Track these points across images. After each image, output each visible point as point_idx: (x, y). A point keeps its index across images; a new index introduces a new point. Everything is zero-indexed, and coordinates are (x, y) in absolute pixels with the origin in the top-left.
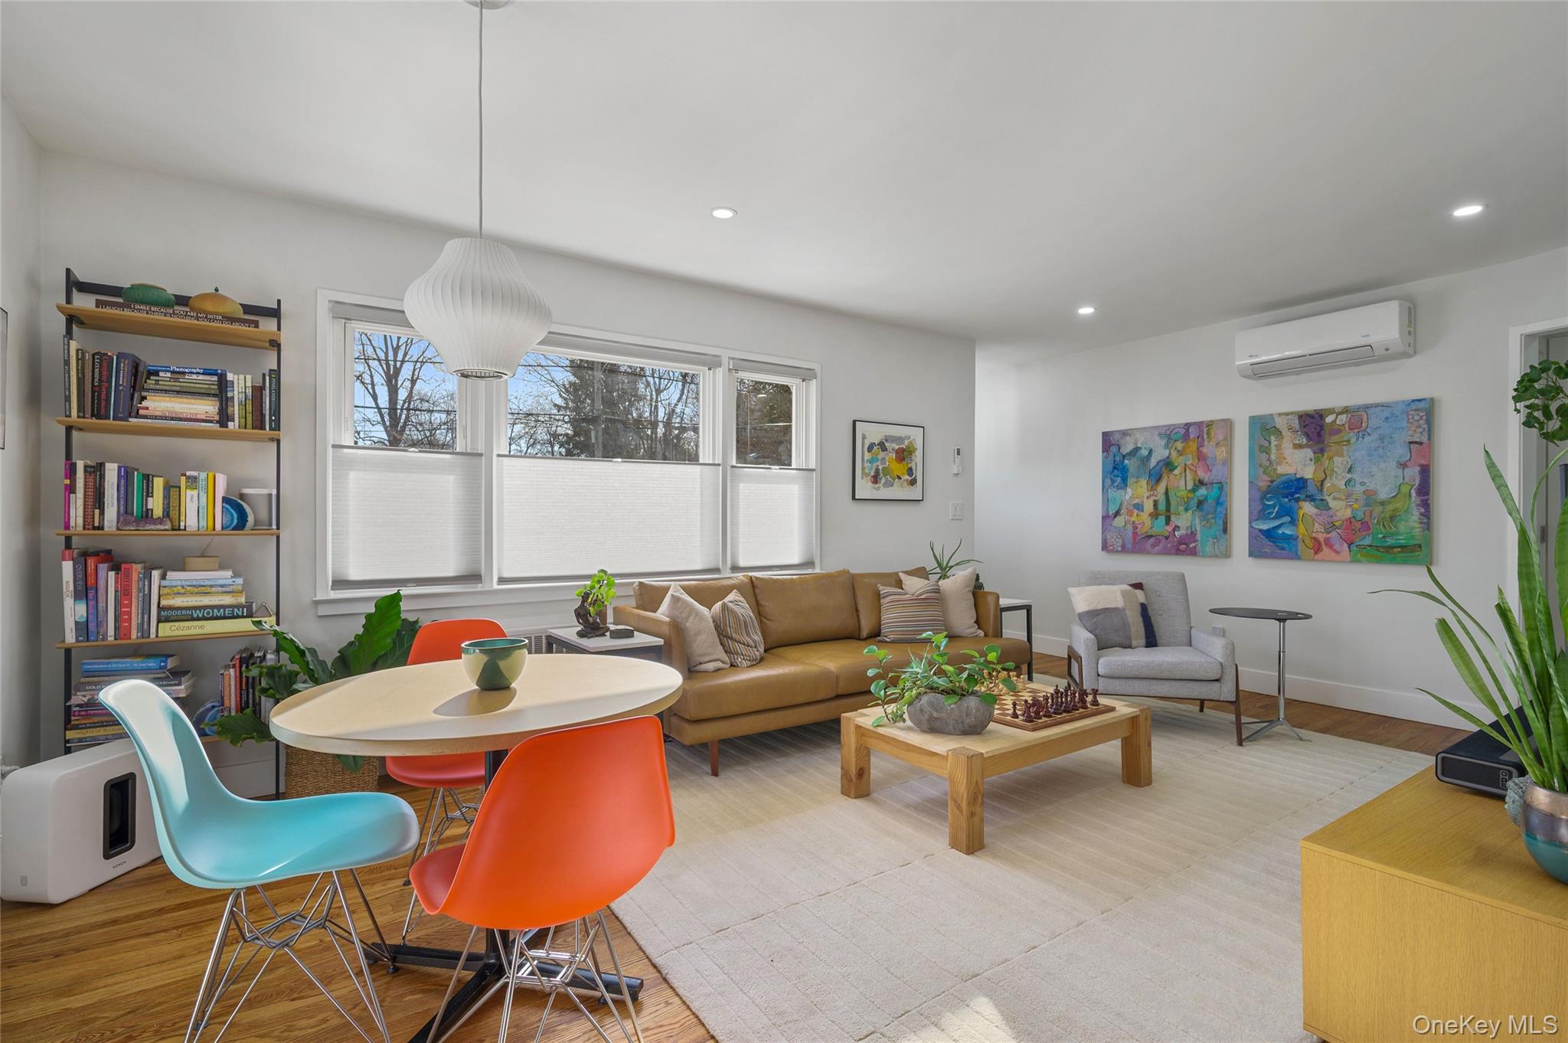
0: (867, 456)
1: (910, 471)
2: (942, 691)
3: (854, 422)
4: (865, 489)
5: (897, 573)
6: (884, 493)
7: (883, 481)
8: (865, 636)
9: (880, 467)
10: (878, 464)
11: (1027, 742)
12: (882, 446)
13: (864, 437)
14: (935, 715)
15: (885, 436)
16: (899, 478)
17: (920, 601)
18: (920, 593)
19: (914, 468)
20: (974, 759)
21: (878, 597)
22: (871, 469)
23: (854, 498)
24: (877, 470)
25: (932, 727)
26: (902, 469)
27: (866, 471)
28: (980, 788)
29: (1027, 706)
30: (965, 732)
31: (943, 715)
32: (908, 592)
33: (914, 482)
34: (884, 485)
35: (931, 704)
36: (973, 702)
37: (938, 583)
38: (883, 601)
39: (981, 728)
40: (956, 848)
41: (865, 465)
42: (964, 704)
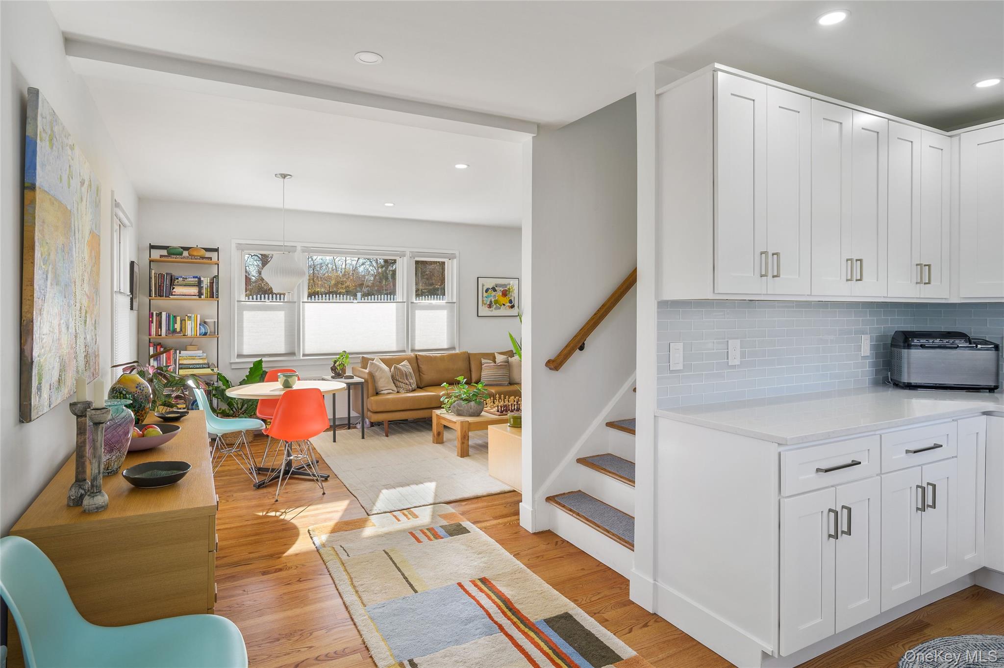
0: (485, 294)
1: (511, 302)
2: (464, 399)
3: (478, 278)
4: (484, 311)
6: (495, 313)
7: (495, 306)
9: (493, 300)
10: (491, 298)
12: (494, 289)
13: (483, 286)
15: (496, 284)
16: (504, 305)
17: (500, 367)
18: (501, 362)
19: (513, 300)
20: (464, 423)
21: (481, 364)
22: (487, 301)
23: (478, 316)
24: (491, 301)
25: (459, 414)
26: (505, 300)
27: (485, 302)
28: (467, 434)
29: (501, 407)
30: (471, 415)
31: (462, 409)
32: (495, 362)
33: (513, 307)
34: (495, 309)
35: (458, 404)
36: (473, 403)
37: (509, 358)
38: (483, 366)
39: (478, 414)
40: (458, 456)
41: (484, 299)
42: (469, 404)
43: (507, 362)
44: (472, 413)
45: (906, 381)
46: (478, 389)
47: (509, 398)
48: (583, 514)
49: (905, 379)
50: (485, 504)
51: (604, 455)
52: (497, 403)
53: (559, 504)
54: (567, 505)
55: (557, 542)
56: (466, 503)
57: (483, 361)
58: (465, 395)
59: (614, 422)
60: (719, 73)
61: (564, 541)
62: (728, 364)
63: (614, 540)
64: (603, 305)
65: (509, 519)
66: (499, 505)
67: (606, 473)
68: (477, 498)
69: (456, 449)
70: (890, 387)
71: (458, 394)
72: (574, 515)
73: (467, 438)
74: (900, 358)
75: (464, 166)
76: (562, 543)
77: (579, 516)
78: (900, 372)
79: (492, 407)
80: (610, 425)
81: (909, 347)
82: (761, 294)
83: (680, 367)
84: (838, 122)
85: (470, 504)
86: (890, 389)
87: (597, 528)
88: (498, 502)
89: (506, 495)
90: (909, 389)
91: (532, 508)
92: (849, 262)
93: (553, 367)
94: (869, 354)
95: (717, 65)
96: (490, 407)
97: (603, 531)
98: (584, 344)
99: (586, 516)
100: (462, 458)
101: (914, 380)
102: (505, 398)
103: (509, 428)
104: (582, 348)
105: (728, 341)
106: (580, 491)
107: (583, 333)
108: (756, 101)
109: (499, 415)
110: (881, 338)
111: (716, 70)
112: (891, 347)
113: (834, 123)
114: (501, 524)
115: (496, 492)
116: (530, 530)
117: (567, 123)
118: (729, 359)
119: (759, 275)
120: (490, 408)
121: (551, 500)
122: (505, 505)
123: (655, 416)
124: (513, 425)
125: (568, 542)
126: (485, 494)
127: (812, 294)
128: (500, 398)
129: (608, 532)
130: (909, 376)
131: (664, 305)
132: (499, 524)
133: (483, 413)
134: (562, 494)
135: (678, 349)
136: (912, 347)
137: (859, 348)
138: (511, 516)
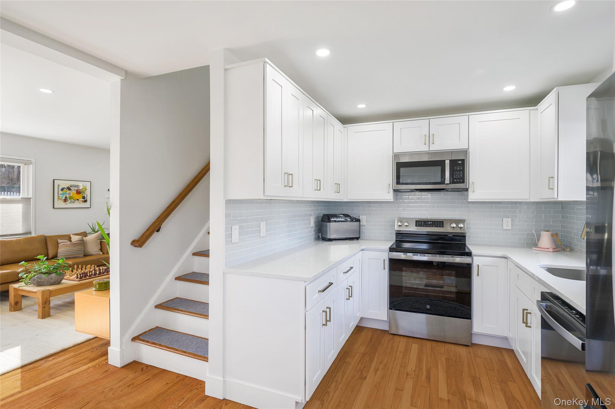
0: (60, 192)
1: (84, 198)
2: (45, 273)
3: (54, 180)
4: (59, 204)
5: (70, 235)
6: (68, 205)
7: (69, 201)
8: (50, 258)
9: (68, 196)
10: (66, 195)
11: (72, 285)
12: (69, 189)
13: (59, 186)
14: (39, 280)
15: (70, 185)
16: (78, 200)
17: (75, 244)
18: (76, 241)
19: (86, 196)
20: (45, 291)
21: (58, 243)
22: (62, 197)
23: (54, 208)
24: (66, 198)
25: (39, 284)
26: (79, 197)
27: (60, 198)
28: (48, 299)
29: (80, 275)
30: (51, 284)
31: (42, 280)
32: (71, 241)
33: (86, 201)
34: (70, 203)
35: (38, 277)
36: (53, 275)
37: (84, 238)
38: (59, 245)
39: (59, 282)
40: (39, 318)
41: (60, 195)
42: (50, 276)
43: (83, 240)
44: (53, 283)
45: (329, 238)
46: (59, 264)
47: (86, 267)
48: (164, 344)
49: (329, 237)
50: (73, 354)
51: (174, 299)
52: (75, 271)
53: (144, 341)
54: (150, 341)
55: (143, 368)
56: (53, 358)
57: (60, 241)
58: (45, 270)
59: (180, 276)
60: (268, 65)
61: (147, 366)
62: (260, 236)
63: (191, 357)
64: (173, 202)
65: (97, 361)
66: (86, 352)
67: (179, 312)
68: (64, 351)
69: (37, 313)
70: (320, 241)
71: (38, 269)
72: (157, 346)
73: (48, 303)
74: (326, 227)
75: (49, 92)
76: (147, 368)
77: (161, 346)
78: (326, 234)
79: (71, 275)
80: (178, 279)
81: (330, 221)
82: (283, 197)
83: (237, 241)
84: (312, 110)
85: (57, 358)
86: (321, 242)
87: (176, 352)
88: (84, 350)
89: (91, 341)
90: (330, 241)
91: (120, 349)
92: (316, 181)
93: (137, 245)
94: (313, 226)
95: (267, 60)
96: (70, 275)
97: (181, 353)
98: (160, 228)
99: (167, 345)
100: (44, 320)
101: (332, 237)
102: (82, 267)
103: (94, 292)
104: (158, 231)
105: (260, 223)
106: (157, 327)
107: (160, 220)
108: (283, 87)
109: (79, 281)
110: (317, 218)
111: (265, 62)
112: (321, 221)
113: (311, 110)
114: (91, 367)
115: (82, 342)
116: (119, 366)
117: (151, 76)
118: (261, 233)
119: (284, 186)
120: (68, 276)
121: (136, 339)
122: (92, 350)
123: (224, 273)
124: (98, 289)
125: (151, 366)
126: (71, 345)
127: (304, 197)
128: (78, 267)
129: (185, 352)
130: (330, 235)
131: (229, 202)
132: (89, 368)
133: (63, 281)
134: (144, 333)
135: (236, 230)
136: (331, 222)
137: (310, 223)
138: (99, 358)
